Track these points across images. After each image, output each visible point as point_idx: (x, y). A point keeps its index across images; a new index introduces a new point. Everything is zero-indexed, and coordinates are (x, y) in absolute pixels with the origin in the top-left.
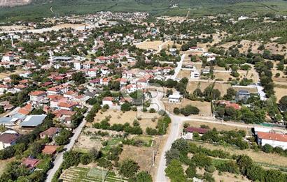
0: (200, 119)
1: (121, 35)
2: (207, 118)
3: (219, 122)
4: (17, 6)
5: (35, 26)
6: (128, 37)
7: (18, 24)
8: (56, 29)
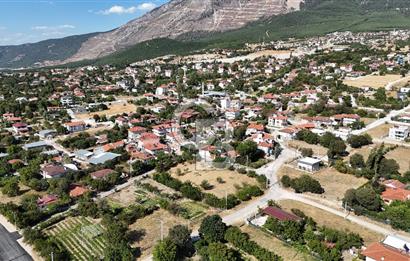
0: (315, 201)
1: (333, 65)
2: (330, 203)
3: (344, 214)
4: (230, 31)
5: (229, 54)
6: (343, 68)
7: (211, 53)
8: (251, 57)
